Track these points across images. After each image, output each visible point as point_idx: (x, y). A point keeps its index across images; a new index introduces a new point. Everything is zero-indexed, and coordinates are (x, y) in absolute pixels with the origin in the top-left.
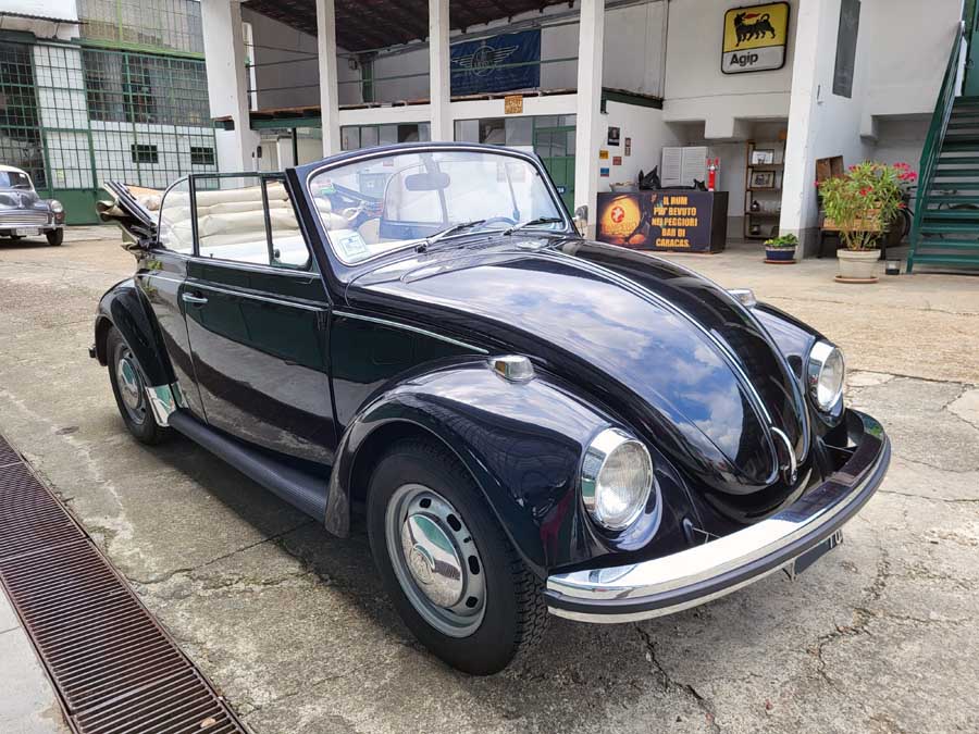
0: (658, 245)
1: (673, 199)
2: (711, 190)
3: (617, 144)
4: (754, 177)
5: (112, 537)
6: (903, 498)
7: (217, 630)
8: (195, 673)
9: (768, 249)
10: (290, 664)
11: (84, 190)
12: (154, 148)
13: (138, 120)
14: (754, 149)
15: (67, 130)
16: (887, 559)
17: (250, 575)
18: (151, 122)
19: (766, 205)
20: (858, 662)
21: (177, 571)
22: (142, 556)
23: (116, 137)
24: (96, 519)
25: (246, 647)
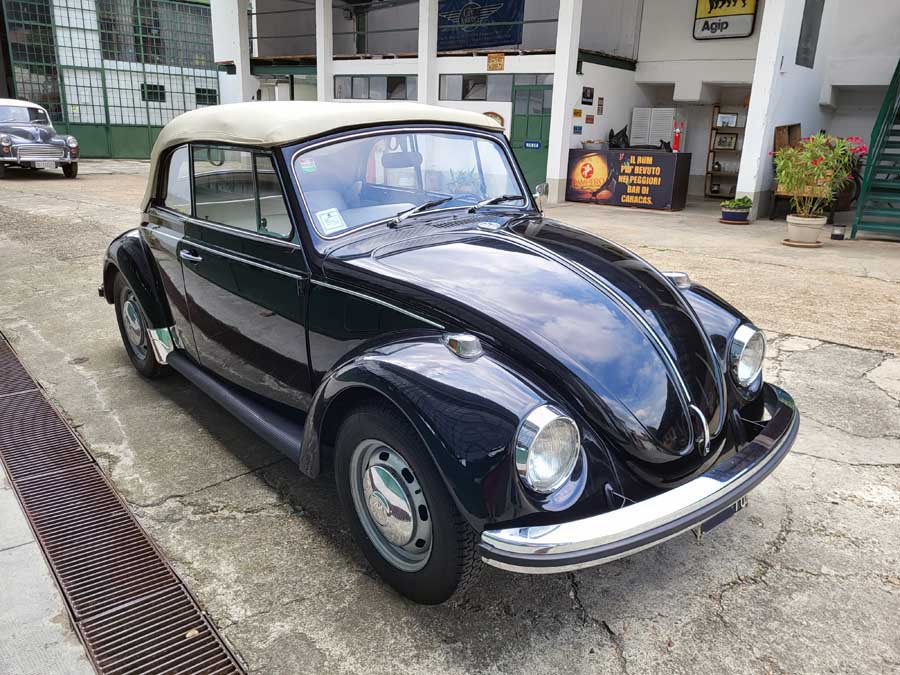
0: (623, 201)
1: (639, 158)
2: (675, 151)
3: (591, 104)
4: (718, 139)
5: (115, 463)
6: (814, 460)
7: (203, 552)
8: (183, 589)
9: (724, 210)
10: (264, 585)
11: (97, 125)
12: (162, 88)
13: (147, 60)
14: (719, 113)
15: (82, 68)
16: (791, 516)
17: (234, 503)
18: (159, 63)
19: (726, 165)
20: (753, 609)
21: (172, 497)
22: (141, 481)
23: (127, 77)
24: (103, 445)
25: (227, 569)
